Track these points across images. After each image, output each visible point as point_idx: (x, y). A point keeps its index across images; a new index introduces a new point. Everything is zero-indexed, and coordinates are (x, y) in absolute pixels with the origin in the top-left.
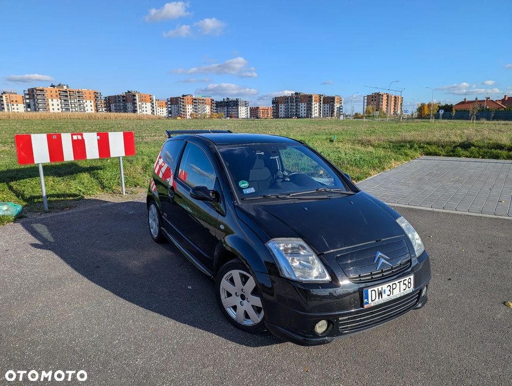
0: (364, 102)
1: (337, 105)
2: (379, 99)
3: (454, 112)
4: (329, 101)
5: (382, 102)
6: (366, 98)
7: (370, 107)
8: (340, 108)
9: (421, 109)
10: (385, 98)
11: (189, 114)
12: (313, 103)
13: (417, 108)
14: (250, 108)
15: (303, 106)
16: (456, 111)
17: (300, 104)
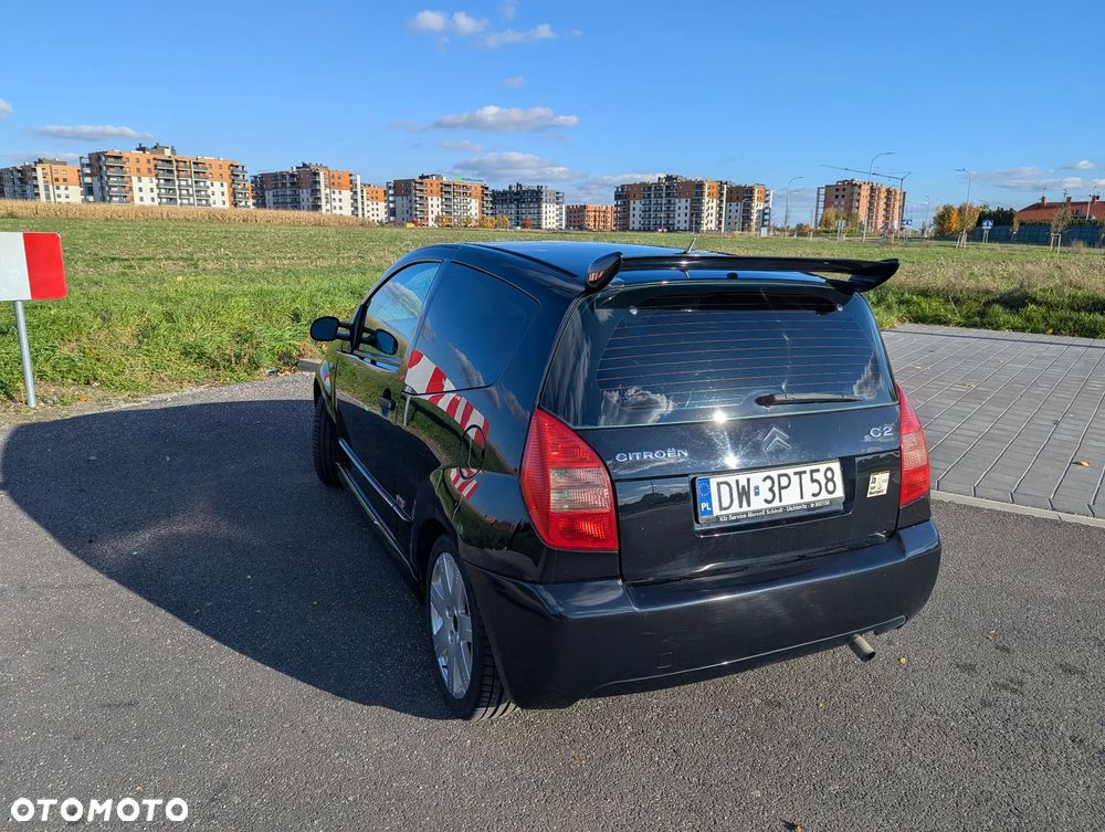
0: (818, 201)
1: (757, 206)
2: (852, 194)
3: (1016, 226)
4: (740, 196)
5: (858, 201)
6: (823, 191)
7: (832, 211)
8: (763, 213)
9: (943, 218)
10: (865, 192)
11: (434, 216)
12: (706, 199)
13: (935, 214)
14: (568, 207)
15: (682, 206)
16: (1022, 224)
17: (677, 200)
